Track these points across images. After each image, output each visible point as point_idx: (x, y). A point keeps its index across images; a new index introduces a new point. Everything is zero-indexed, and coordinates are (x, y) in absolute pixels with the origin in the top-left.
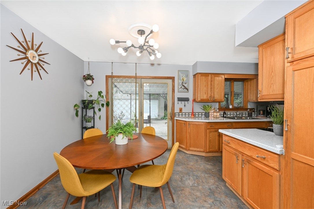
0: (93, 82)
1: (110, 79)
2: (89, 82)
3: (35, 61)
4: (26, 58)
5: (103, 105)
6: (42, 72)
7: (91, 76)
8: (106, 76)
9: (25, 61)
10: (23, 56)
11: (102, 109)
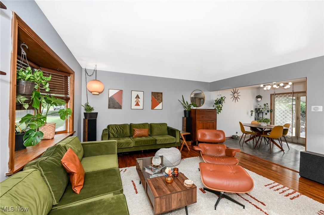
0: (261, 99)
1: (273, 96)
2: (259, 99)
3: (236, 97)
4: (234, 95)
5: (268, 111)
6: (236, 100)
7: (261, 96)
8: (271, 94)
9: (233, 96)
10: (233, 94)
11: (268, 113)
